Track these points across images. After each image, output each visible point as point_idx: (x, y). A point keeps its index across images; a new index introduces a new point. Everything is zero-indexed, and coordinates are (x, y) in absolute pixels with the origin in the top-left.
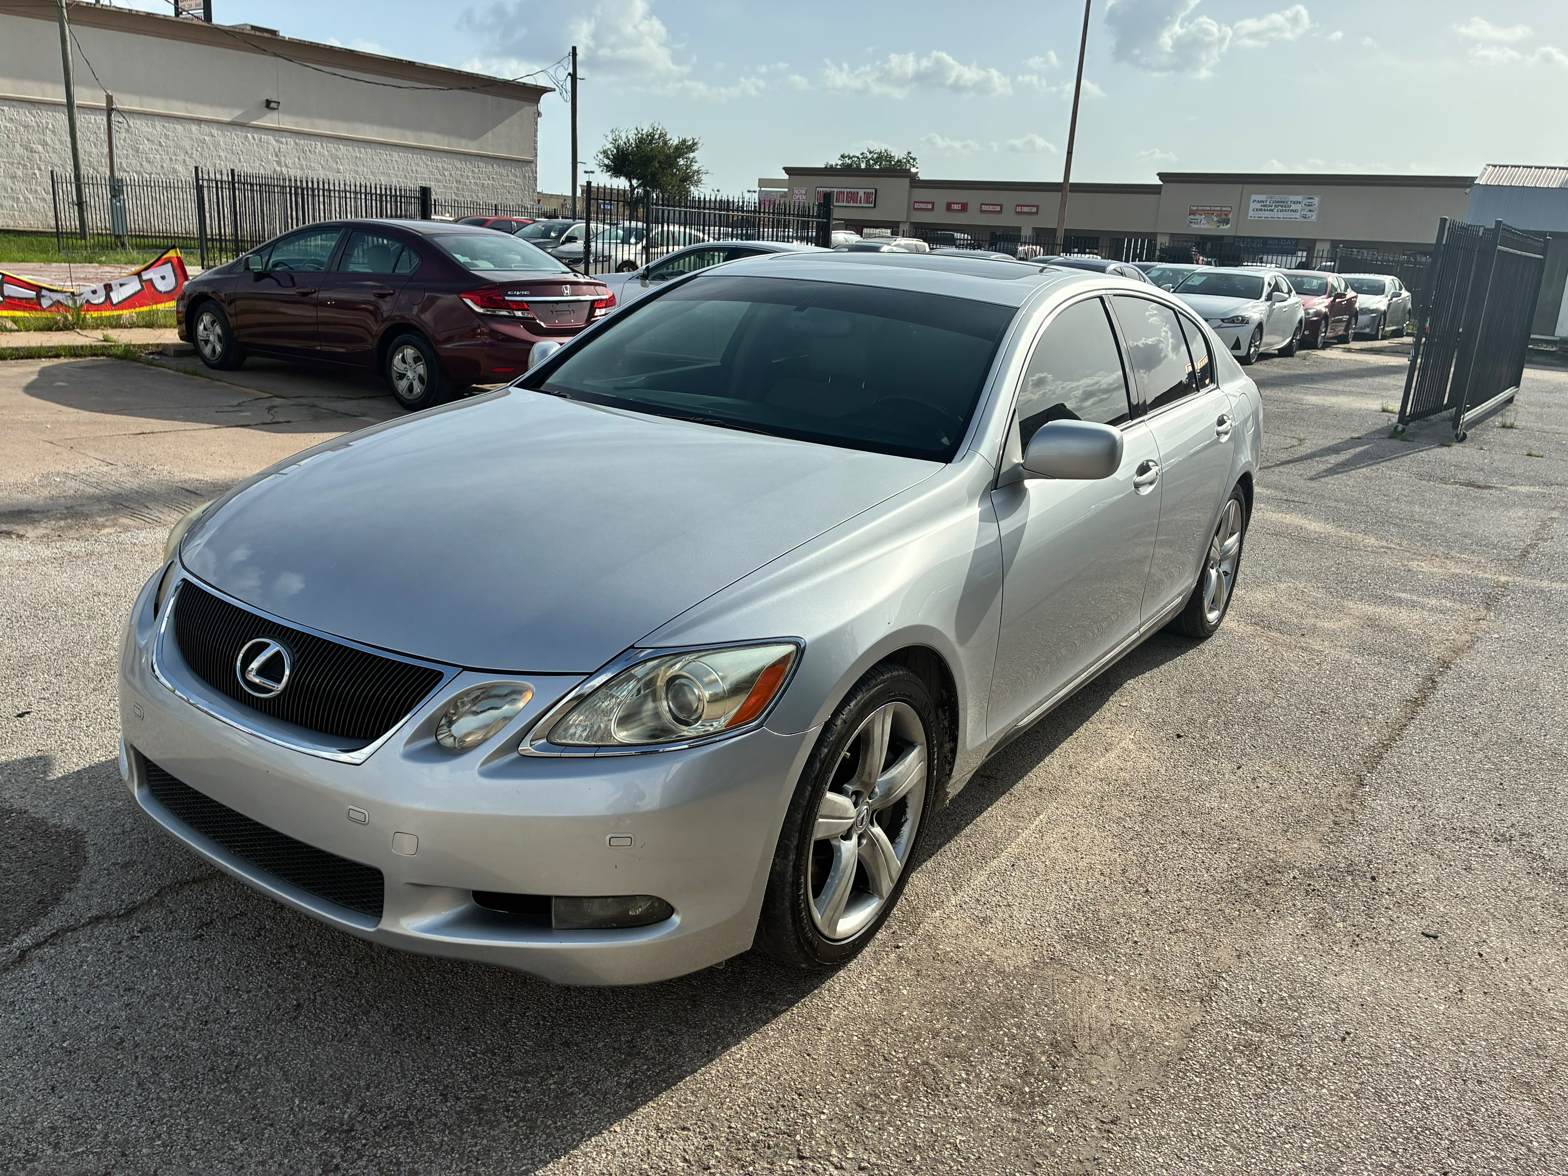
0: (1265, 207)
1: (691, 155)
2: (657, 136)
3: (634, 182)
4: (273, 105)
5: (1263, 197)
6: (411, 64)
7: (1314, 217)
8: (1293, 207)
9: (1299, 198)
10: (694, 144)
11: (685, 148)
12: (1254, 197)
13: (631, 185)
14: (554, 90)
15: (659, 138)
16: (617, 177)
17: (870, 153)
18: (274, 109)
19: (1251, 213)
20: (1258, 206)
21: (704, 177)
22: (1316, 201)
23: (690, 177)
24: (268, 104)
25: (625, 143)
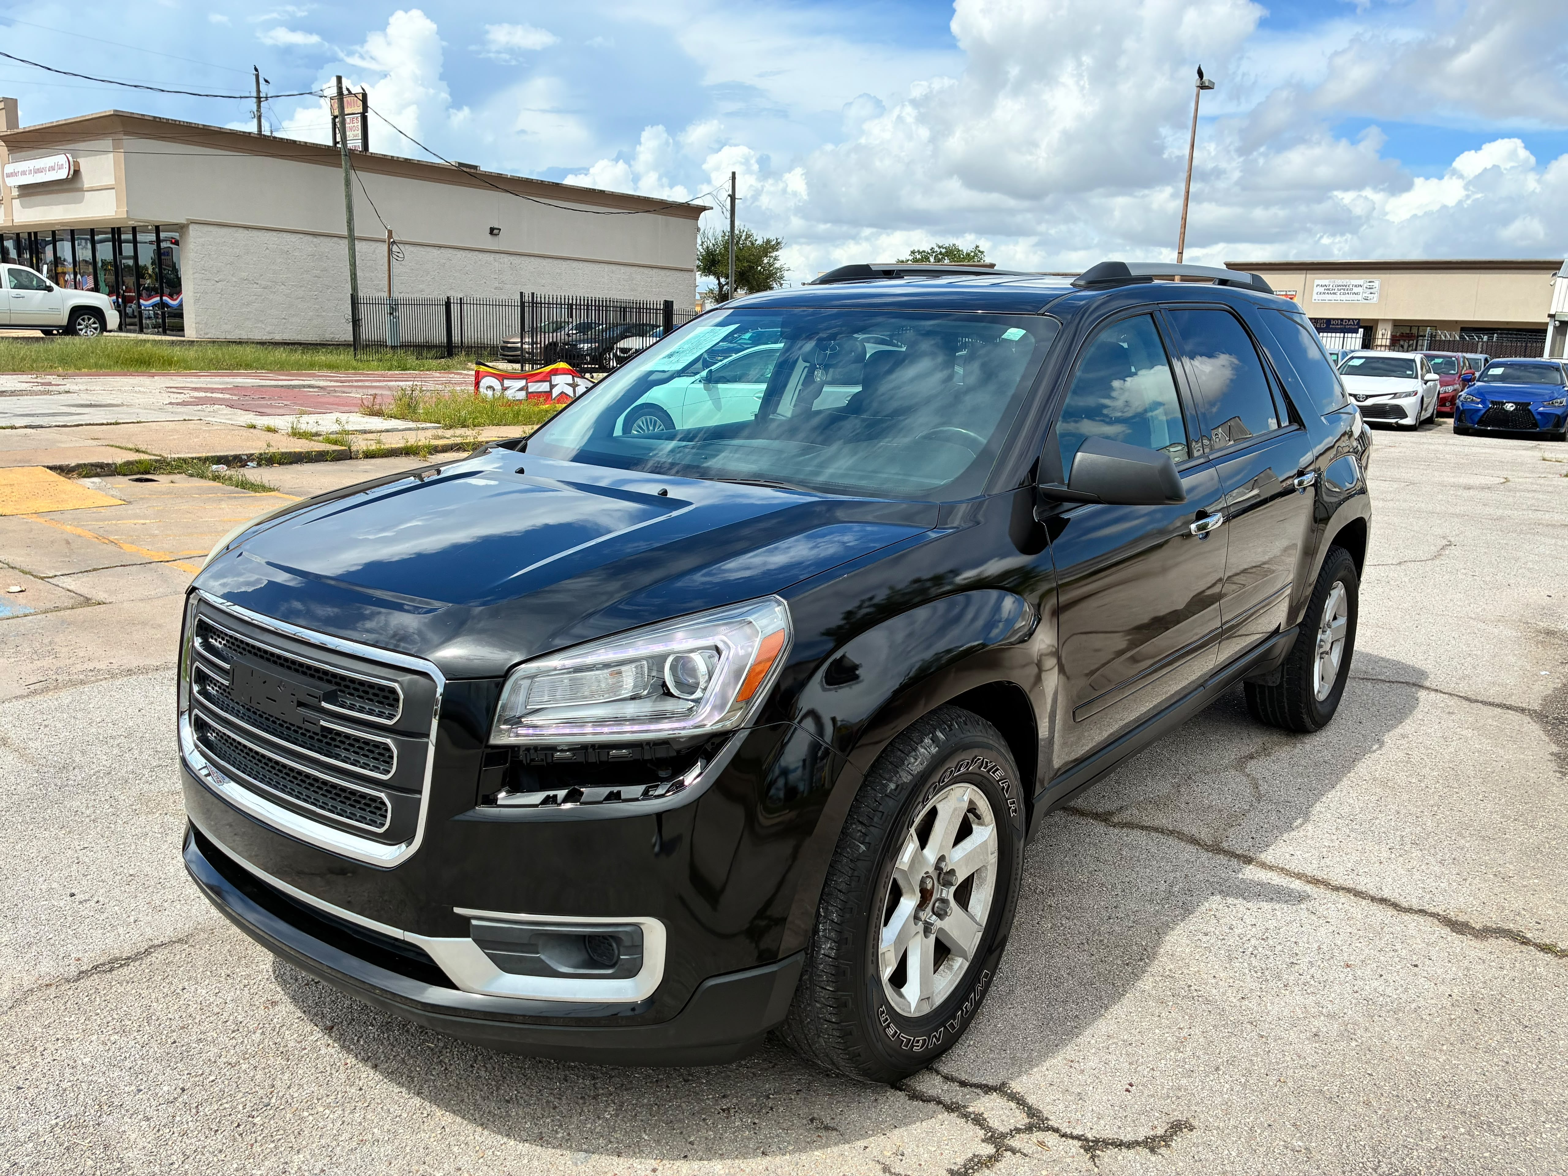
0: (1328, 290)
1: (774, 254)
2: (743, 238)
3: (723, 280)
4: (495, 232)
5: (1326, 282)
6: (602, 192)
7: (1375, 299)
8: (1355, 290)
9: (1361, 282)
10: (778, 244)
11: (770, 247)
12: (1317, 282)
13: (719, 283)
14: (712, 208)
15: (746, 239)
16: (706, 276)
17: (940, 247)
18: (496, 235)
19: (1315, 296)
20: (1322, 290)
21: (786, 274)
22: (1376, 284)
23: (773, 274)
24: (492, 230)
25: (714, 245)
